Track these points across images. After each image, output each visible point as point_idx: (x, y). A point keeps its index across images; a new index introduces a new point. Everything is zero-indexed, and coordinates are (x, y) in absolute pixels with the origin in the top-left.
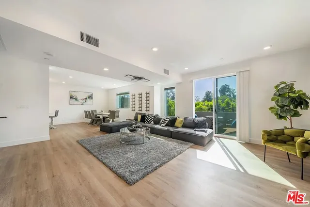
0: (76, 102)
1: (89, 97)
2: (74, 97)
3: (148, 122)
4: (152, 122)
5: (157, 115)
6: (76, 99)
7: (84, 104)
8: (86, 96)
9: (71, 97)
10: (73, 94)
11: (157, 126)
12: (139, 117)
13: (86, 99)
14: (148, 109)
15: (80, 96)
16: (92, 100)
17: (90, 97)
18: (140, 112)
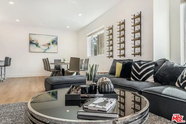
0: (37, 49)
1: (53, 42)
2: (35, 42)
3: (140, 77)
4: (151, 79)
5: (165, 61)
6: (37, 45)
7: (47, 51)
8: (50, 40)
9: (31, 42)
10: (33, 38)
11: (168, 91)
12: (119, 67)
13: (49, 44)
14: (137, 50)
15: (42, 41)
16: (56, 46)
17: (55, 42)
18: (122, 58)
